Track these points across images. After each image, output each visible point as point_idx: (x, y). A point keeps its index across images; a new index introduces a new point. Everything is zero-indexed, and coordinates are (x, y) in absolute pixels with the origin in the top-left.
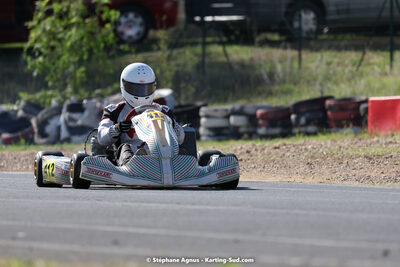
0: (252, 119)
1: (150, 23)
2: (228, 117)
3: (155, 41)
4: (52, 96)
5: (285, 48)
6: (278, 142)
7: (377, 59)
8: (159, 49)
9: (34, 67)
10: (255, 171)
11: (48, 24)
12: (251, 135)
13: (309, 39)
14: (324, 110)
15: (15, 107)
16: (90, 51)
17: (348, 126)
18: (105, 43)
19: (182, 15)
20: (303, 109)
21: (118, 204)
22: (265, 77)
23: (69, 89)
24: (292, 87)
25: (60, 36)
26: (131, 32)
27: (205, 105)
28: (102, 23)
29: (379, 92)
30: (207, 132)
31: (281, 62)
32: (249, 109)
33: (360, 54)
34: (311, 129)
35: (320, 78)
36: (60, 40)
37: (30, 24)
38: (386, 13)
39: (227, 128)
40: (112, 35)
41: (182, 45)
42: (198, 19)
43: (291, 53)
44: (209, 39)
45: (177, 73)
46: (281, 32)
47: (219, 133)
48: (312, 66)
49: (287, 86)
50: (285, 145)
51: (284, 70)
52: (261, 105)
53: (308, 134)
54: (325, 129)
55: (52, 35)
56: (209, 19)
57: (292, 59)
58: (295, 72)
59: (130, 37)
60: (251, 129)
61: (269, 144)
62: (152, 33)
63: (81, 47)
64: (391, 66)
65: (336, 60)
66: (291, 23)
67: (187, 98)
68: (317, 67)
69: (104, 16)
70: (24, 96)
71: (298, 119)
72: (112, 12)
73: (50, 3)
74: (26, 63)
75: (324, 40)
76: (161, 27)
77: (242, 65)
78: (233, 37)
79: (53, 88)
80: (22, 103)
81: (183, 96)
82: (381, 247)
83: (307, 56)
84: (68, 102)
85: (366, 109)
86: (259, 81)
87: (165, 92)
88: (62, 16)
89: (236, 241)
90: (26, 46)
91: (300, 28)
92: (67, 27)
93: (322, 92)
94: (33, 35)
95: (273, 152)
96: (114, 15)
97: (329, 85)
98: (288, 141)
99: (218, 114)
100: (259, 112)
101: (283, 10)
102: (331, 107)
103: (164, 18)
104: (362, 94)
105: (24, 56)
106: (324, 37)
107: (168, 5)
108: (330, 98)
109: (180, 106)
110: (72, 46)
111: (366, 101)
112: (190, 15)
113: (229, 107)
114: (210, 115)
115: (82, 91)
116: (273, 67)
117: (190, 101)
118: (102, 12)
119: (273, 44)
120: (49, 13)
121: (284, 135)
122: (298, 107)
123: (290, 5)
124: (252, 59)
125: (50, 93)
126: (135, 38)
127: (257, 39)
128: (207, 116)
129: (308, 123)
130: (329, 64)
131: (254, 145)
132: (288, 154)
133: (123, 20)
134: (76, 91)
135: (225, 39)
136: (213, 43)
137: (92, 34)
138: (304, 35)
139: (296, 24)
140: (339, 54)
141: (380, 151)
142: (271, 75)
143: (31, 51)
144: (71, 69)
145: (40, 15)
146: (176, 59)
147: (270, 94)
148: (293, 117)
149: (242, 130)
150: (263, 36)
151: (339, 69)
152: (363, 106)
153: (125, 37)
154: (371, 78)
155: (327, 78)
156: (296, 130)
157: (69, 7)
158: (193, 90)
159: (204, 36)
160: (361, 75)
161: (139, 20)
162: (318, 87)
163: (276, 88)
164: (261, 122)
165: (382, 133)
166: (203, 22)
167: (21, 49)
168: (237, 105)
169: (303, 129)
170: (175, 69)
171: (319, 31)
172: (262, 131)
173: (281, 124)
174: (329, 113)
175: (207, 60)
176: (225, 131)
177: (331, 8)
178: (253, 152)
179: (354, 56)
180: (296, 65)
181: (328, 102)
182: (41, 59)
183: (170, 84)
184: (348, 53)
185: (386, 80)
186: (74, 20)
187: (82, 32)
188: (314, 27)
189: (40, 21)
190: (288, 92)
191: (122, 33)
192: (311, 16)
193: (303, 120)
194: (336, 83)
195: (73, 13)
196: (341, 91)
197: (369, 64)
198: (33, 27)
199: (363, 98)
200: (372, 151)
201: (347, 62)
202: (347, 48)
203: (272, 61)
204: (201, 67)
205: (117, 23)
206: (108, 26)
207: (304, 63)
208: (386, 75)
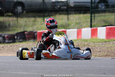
0: (4, 38)
5: (13, 17)
6: (11, 44)
7: (40, 20)
10: (5, 53)
13: (20, 14)
14: (25, 35)
17: (31, 39)
20: (19, 35)
22: (7, 25)
29: (40, 29)
31: (12, 21)
32: (3, 35)
33: (35, 18)
34: (21, 40)
35: (23, 26)
46: (12, 12)
48: (21, 22)
49: (14, 28)
50: (13, 45)
51: (13, 23)
52: (6, 34)
53: (20, 42)
54: (25, 40)
57: (15, 20)
58: (16, 24)
60: (4, 41)
61: (9, 45)
65: (28, 21)
71: (17, 38)
75: (24, 15)
77: (1, 22)
83: (19, 19)
86: (6, 27)
91: (17, 12)
93: (24, 30)
95: (10, 47)
97: (26, 27)
100: (6, 36)
101: (12, 6)
102: (27, 34)
104: (35, 30)
108: (26, 31)
111: (36, 32)
116: (10, 23)
119: (9, 16)
121: (13, 42)
122: (17, 34)
123: (14, 5)
124: (4, 21)
129: (20, 38)
130: (26, 22)
131: (4, 45)
132: (14, 48)
138: (18, 13)
139: (16, 10)
140: (29, 19)
142: (9, 25)
147: (9, 30)
148: (16, 37)
149: (1, 41)
150: (6, 14)
151: (29, 23)
152: (36, 34)
154: (38, 25)
156: (17, 41)
160: (35, 25)
162: (22, 28)
163: (11, 29)
164: (6, 39)
169: (19, 40)
171: (23, 12)
172: (7, 41)
173: (12, 39)
174: (26, 36)
177: (26, 6)
178: (4, 47)
179: (32, 19)
180: (16, 22)
185: (42, 26)
188: (21, 11)
190: (14, 30)
193: (18, 38)
194: (28, 27)
196: (29, 29)
197: (37, 21)
201: (31, 21)
202: (31, 17)
203: (9, 21)
208: (41, 24)
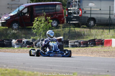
0: (80, 43)
1: (59, 23)
2: (75, 43)
3: (60, 27)
4: (38, 38)
5: (87, 29)
6: (85, 48)
7: (106, 31)
8: (60, 28)
9: (34, 32)
10: (80, 54)
11: (37, 23)
12: (80, 47)
15: (30, 40)
16: (46, 28)
17: (100, 45)
18: (49, 27)
19: (65, 21)
20: (91, 41)
21: (52, 60)
23: (41, 36)
24: (88, 37)
25: (40, 25)
26: (55, 25)
27: (70, 40)
28: (49, 23)
29: (107, 38)
30: (70, 46)
31: (86, 31)
32: (79, 41)
33: (103, 30)
34: (92, 45)
35: (94, 35)
36: (40, 26)
37: (33, 23)
38: (108, 22)
39: (74, 45)
40: (51, 25)
41: (65, 28)
42: (69, 22)
43: (88, 30)
44: (71, 26)
45: (64, 33)
46: (86, 25)
47: (73, 46)
48: (93, 32)
51: (87, 33)
52: (81, 40)
53: (92, 46)
54: (95, 46)
55: (38, 25)
56: (71, 22)
57: (88, 31)
58: (89, 34)
59: (54, 26)
60: (80, 45)
61: (83, 48)
62: (59, 25)
63: (44, 27)
64: (109, 33)
65: (98, 31)
66: (88, 23)
67: (66, 39)
68: (94, 33)
69: (49, 21)
70: (32, 38)
71: (89, 43)
72: (51, 20)
73: (38, 18)
74: (32, 31)
76: (61, 24)
77: (78, 32)
78: (76, 26)
79: (38, 36)
80: (32, 39)
81: (65, 38)
82: (107, 70)
83: (91, 30)
84: (41, 39)
85: (104, 41)
86: (81, 35)
87: (62, 37)
88: (40, 21)
89: (76, 68)
90: (33, 27)
91: (90, 24)
92: (41, 23)
94: (34, 25)
95: (84, 50)
96: (51, 21)
98: (87, 48)
99: (73, 42)
100: (81, 42)
101: (87, 21)
102: (96, 41)
103: (62, 22)
105: (32, 29)
106: (95, 26)
107: (62, 19)
108: (96, 39)
109: (65, 40)
110: (42, 27)
111: (104, 40)
112: (67, 21)
113: (75, 41)
114: (71, 42)
115: (44, 37)
116: (85, 32)
117: (67, 39)
118: (49, 20)
119: (84, 28)
120: (37, 20)
121: (86, 47)
122: (90, 41)
123: (88, 20)
124: (80, 31)
125: (37, 37)
126: (56, 26)
127: (81, 27)
128: (70, 42)
129: (92, 44)
130: (96, 32)
132: (87, 51)
133: (53, 22)
134: (43, 37)
135: (74, 26)
136: (72, 27)
137: (46, 25)
138: (91, 26)
139: (89, 24)
140: (98, 30)
141: (106, 50)
142: (84, 34)
143: (33, 28)
144: (42, 32)
145: (36, 21)
146: (64, 30)
148: (88, 43)
149: (78, 45)
150: (82, 26)
151: (98, 33)
152: (103, 41)
153: (53, 26)
154: (105, 35)
155: (96, 35)
156: (89, 46)
157: (42, 19)
158: (67, 37)
159: (70, 26)
160: (103, 34)
161: (56, 22)
162: (94, 37)
163: (85, 37)
164: (82, 44)
165: (107, 47)
166: (70, 23)
167: (32, 28)
168: (77, 40)
169: (90, 45)
170: (64, 32)
172: (82, 46)
173: (86, 44)
175: (70, 31)
176: (74, 46)
177: (97, 20)
178: (80, 50)
179: (101, 30)
180: (89, 32)
181: (96, 40)
182: (36, 30)
183: (63, 36)
184: (100, 30)
185: (108, 35)
186: (43, 22)
187: (44, 24)
188: (93, 24)
189: (35, 22)
191: (53, 25)
192: (93, 22)
193: (90, 44)
194: (98, 36)
195: (43, 20)
196: (99, 38)
198: (34, 23)
199: (103, 39)
200: (105, 50)
201: (100, 32)
202: (100, 29)
203: (84, 31)
204: (69, 32)
205: (52, 23)
206: (50, 23)
207: (91, 32)
208: (108, 34)
